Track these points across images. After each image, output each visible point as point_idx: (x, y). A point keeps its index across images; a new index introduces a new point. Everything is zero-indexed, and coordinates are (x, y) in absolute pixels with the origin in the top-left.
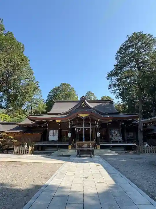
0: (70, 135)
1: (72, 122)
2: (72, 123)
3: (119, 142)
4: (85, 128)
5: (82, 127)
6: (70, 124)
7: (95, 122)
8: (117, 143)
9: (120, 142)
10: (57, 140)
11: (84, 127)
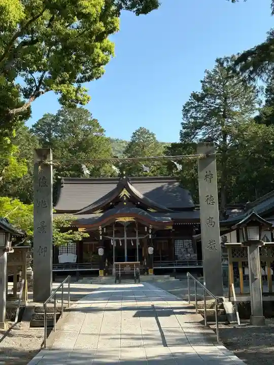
0: (101, 252)
1: (105, 229)
2: (105, 231)
3: (189, 262)
4: (127, 240)
5: (122, 239)
6: (101, 233)
7: (146, 228)
8: (186, 265)
9: (191, 263)
10: (75, 261)
11: (125, 238)
